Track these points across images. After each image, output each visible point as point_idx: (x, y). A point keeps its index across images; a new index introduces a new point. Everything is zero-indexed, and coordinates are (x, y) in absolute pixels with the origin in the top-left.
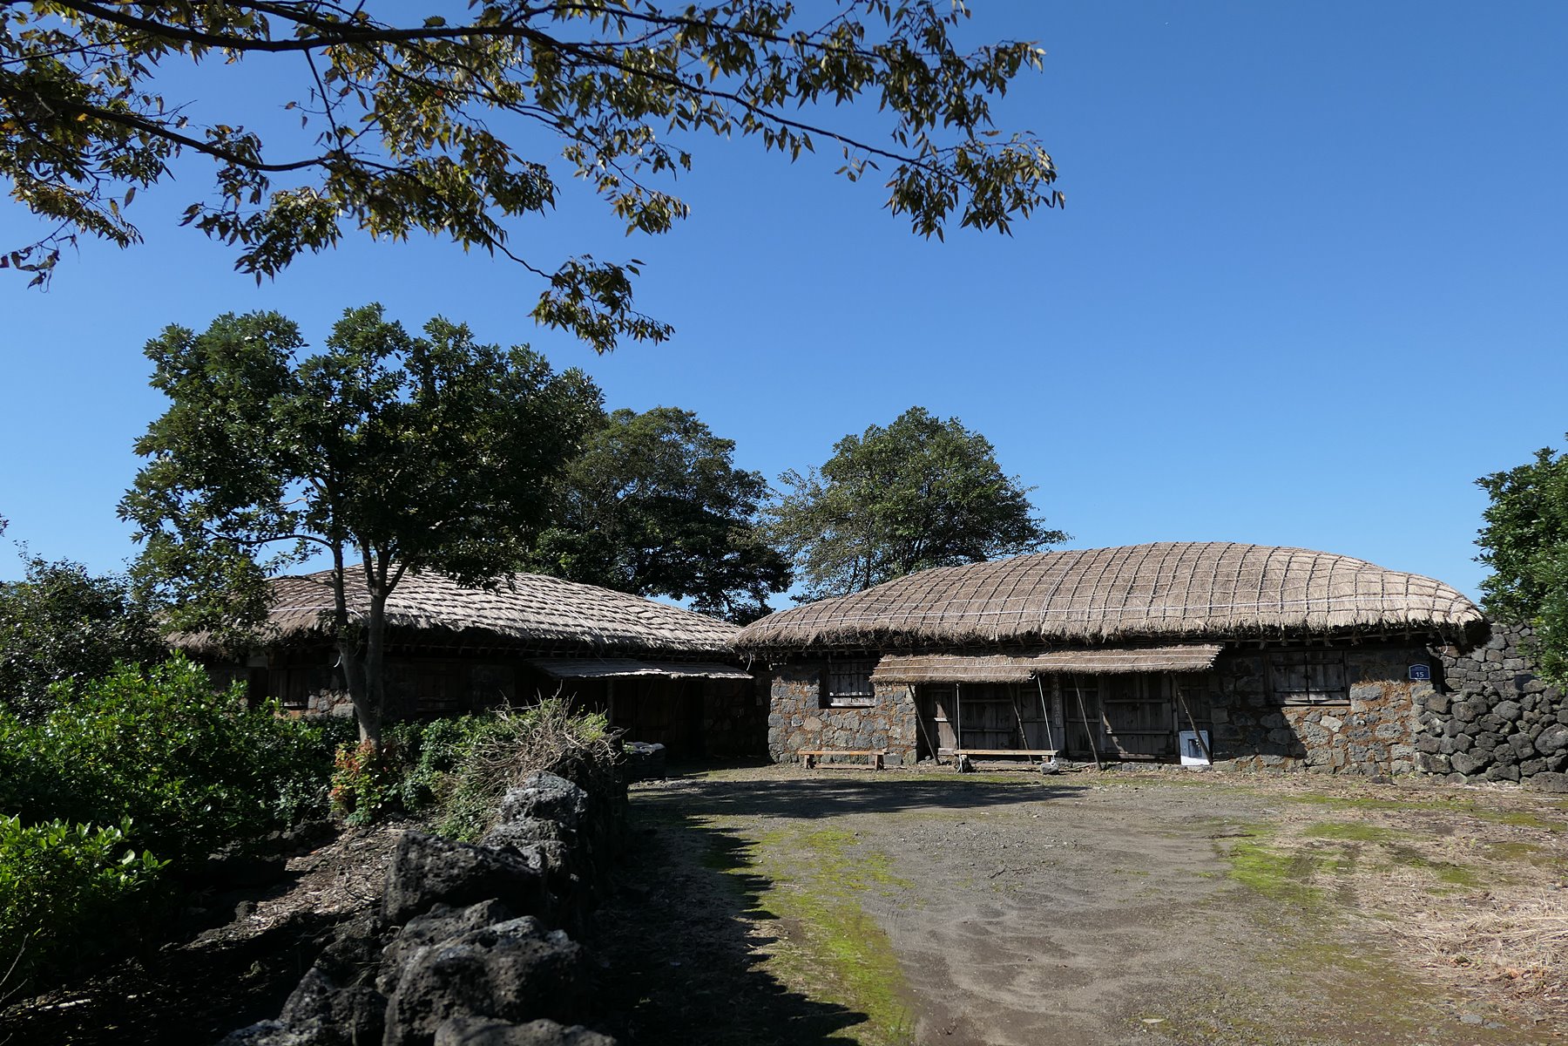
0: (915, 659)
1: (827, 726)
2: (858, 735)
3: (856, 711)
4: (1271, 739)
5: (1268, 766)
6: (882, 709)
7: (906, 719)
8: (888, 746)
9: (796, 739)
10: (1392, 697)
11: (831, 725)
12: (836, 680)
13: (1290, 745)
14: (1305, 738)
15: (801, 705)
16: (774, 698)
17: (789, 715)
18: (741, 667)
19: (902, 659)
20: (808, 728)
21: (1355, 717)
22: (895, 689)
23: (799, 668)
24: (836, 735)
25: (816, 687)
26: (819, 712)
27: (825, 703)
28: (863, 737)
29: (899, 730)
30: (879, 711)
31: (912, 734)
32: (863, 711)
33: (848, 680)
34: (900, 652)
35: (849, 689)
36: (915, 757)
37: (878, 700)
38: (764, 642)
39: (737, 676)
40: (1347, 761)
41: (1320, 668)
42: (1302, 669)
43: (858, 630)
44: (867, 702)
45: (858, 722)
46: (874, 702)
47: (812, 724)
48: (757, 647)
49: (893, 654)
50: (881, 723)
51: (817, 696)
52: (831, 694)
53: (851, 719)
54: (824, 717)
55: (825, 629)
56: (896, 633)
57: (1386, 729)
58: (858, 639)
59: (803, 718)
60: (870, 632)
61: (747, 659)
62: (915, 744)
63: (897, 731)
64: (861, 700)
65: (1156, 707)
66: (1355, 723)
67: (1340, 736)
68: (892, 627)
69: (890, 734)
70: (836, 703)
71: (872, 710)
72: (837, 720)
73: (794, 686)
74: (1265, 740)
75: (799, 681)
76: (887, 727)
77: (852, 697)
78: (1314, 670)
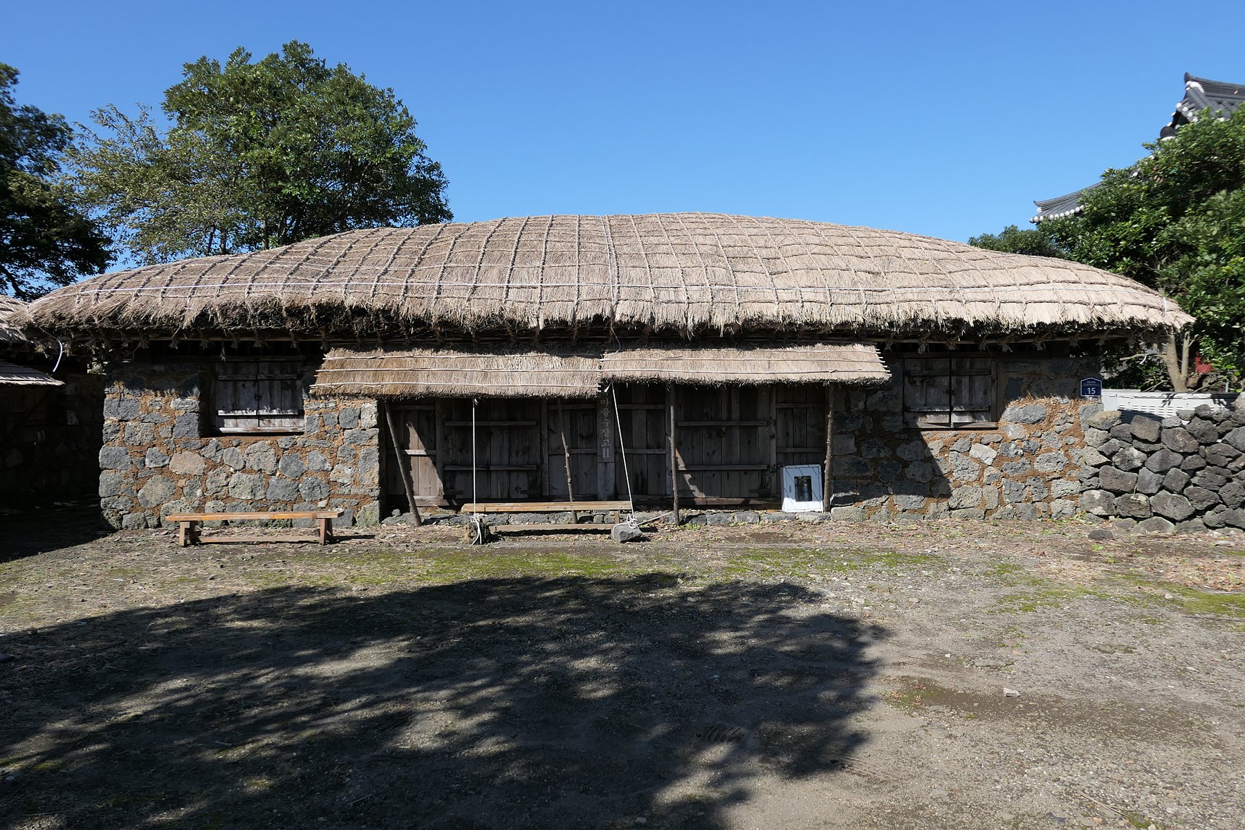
0: (388, 356)
1: (215, 467)
2: (273, 480)
3: (268, 441)
4: (909, 476)
5: (904, 511)
6: (318, 437)
7: (362, 453)
8: (329, 497)
9: (154, 490)
10: (1058, 418)
11: (222, 463)
12: (230, 390)
13: (932, 483)
14: (951, 472)
15: (164, 432)
16: (110, 420)
17: (141, 449)
18: (41, 365)
19: (363, 355)
20: (179, 471)
21: (1013, 446)
22: (341, 406)
23: (159, 368)
24: (233, 480)
25: (192, 401)
26: (199, 442)
27: (209, 427)
28: (283, 483)
29: (348, 472)
30: (313, 441)
31: (371, 475)
32: (283, 441)
33: (253, 391)
34: (362, 343)
35: (255, 404)
36: (377, 512)
37: (310, 422)
38: (90, 320)
39: (32, 381)
40: (1001, 503)
41: (966, 380)
42: (945, 381)
43: (285, 304)
44: (287, 424)
45: (273, 460)
46: (302, 424)
47: (187, 463)
48: (75, 330)
49: (346, 347)
50: (316, 460)
51: (195, 417)
52: (221, 413)
53: (261, 454)
54: (209, 452)
55: (216, 301)
56: (359, 311)
57: (1048, 461)
58: (283, 320)
59: (169, 453)
60: (307, 308)
61: (54, 353)
62: (377, 493)
63: (344, 473)
64: (277, 421)
65: (750, 432)
66: (1012, 453)
67: (994, 470)
68: (351, 301)
69: (332, 477)
70: (229, 426)
71: (299, 440)
72: (232, 455)
73: (150, 399)
74: (902, 477)
75: (159, 389)
76: (328, 466)
77: (259, 417)
78: (959, 383)
